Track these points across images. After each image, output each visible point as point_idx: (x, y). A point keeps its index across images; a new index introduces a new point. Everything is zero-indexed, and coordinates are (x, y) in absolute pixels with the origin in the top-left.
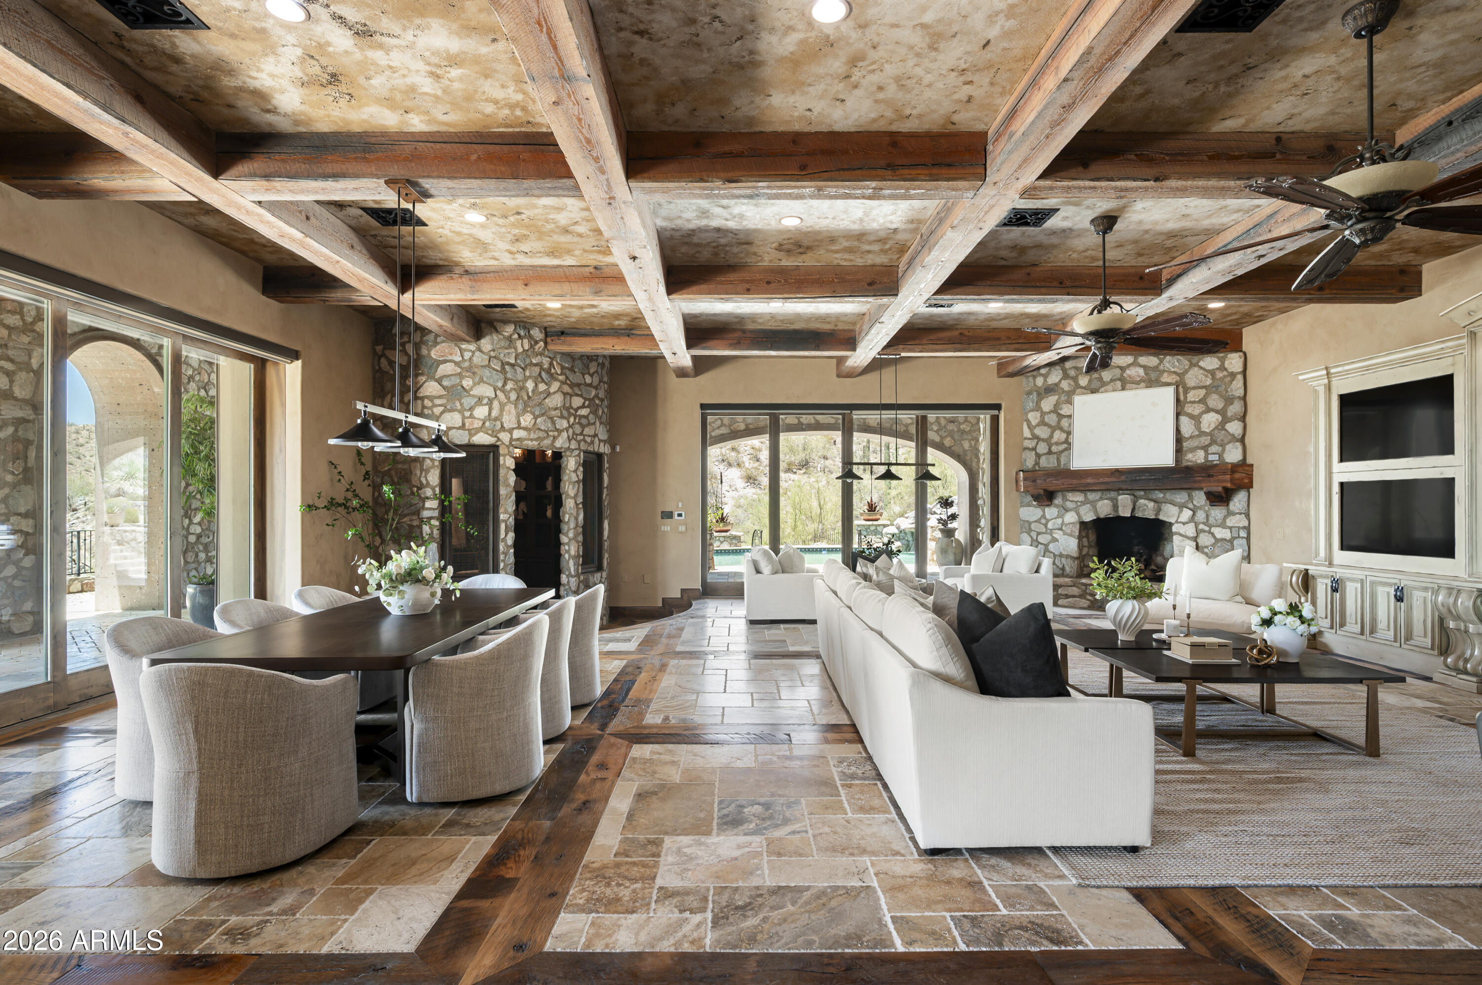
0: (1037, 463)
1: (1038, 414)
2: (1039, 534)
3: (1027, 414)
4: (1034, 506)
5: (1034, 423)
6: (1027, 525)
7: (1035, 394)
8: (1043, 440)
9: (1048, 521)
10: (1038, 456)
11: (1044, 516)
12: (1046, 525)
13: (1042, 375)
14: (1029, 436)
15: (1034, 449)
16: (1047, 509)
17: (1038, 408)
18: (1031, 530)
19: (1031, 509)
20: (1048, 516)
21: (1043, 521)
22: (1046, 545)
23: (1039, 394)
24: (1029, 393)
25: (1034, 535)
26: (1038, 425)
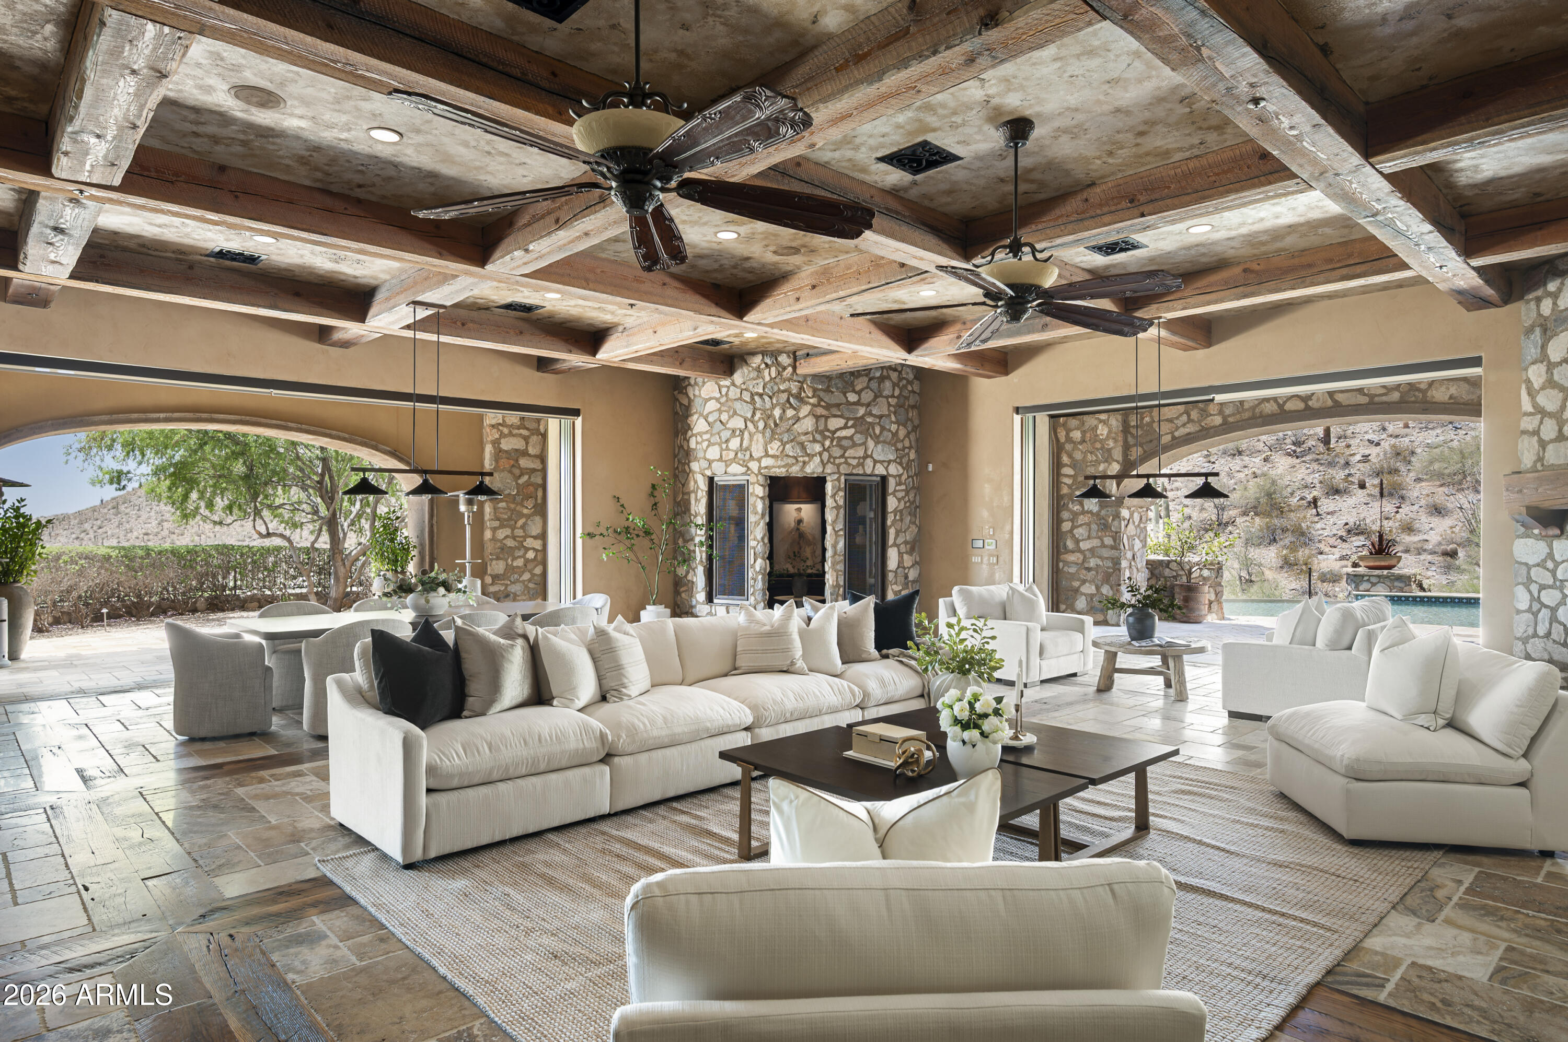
0: (1540, 459)
1: (1542, 368)
2: (1542, 587)
3: (1526, 369)
4: (1537, 538)
5: (1536, 386)
6: (1524, 570)
7: (1538, 331)
8: (1550, 415)
9: (1557, 564)
10: (1543, 444)
11: (1551, 556)
12: (1553, 573)
13: (1550, 294)
14: (1531, 410)
15: (1536, 433)
16: (1556, 544)
17: (1543, 357)
18: (1530, 580)
19: (1530, 541)
20: (1558, 558)
21: (1550, 565)
22: (1554, 610)
23: (1545, 331)
24: (1529, 331)
25: (1534, 588)
26: (1543, 388)
